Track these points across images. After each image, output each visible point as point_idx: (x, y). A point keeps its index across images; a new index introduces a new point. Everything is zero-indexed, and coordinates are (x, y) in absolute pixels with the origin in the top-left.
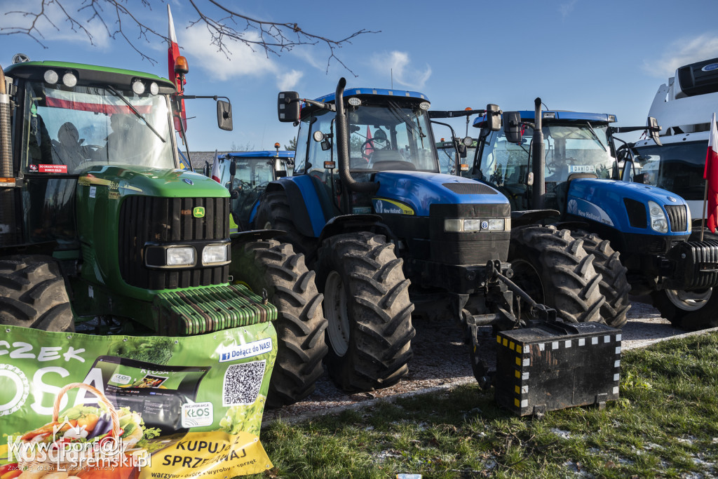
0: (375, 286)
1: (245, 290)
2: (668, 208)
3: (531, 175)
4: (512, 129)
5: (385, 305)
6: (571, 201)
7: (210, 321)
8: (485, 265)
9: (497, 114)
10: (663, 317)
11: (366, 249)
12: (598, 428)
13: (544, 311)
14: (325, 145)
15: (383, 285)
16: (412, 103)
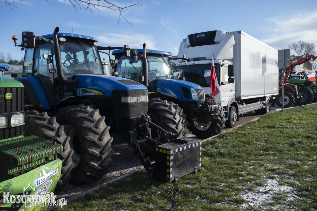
0: (95, 130)
1: (38, 138)
2: (197, 90)
3: (143, 77)
4: (134, 57)
5: (100, 139)
6: (158, 88)
7: (31, 156)
8: (140, 117)
9: (128, 49)
10: (193, 134)
11: (87, 113)
12: (201, 181)
13: (173, 135)
14: (49, 61)
15: (99, 130)
16: (90, 42)
